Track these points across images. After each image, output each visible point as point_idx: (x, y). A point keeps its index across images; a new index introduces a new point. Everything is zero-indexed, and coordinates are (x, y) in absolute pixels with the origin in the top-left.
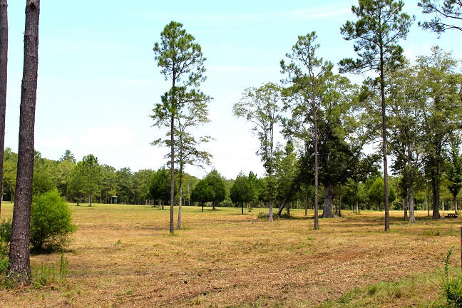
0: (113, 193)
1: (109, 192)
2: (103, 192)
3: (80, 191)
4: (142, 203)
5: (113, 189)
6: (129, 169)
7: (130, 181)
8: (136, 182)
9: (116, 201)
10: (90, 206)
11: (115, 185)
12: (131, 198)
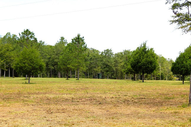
0: (98, 70)
1: (95, 69)
2: (90, 69)
3: (68, 66)
4: (122, 78)
5: (98, 66)
6: (111, 50)
7: (112, 61)
8: (116, 61)
9: (100, 77)
10: (78, 79)
11: (100, 63)
12: (112, 74)
